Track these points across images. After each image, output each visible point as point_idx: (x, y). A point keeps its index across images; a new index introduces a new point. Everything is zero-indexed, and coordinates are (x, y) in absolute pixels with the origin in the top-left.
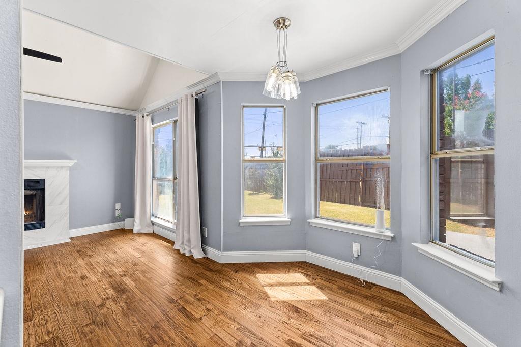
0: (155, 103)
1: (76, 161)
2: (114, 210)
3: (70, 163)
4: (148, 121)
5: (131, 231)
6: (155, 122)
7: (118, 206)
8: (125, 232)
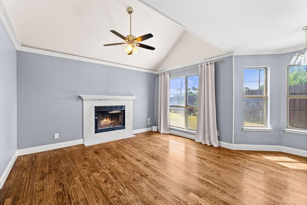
1: (137, 97)
2: (147, 121)
3: (134, 98)
4: (168, 76)
7: (149, 119)
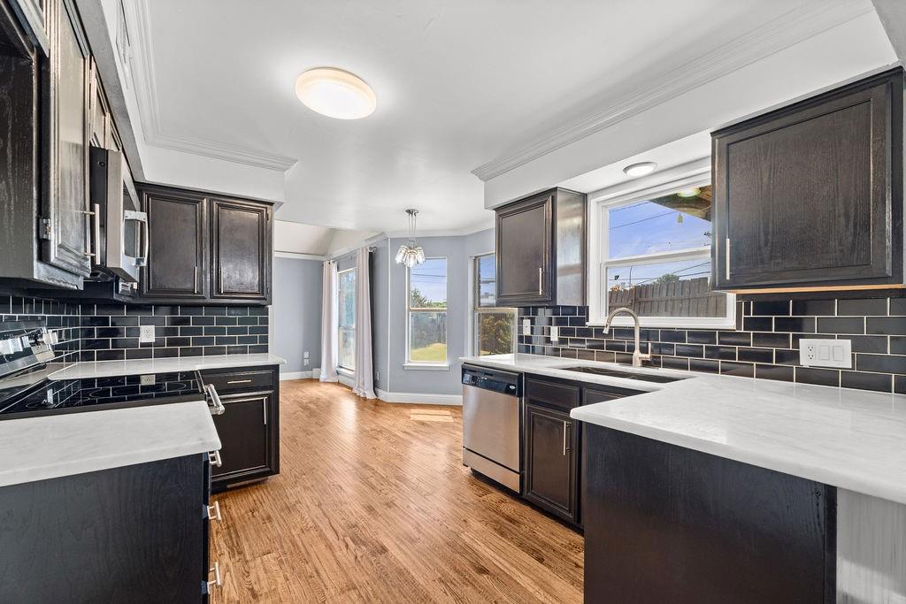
0: (339, 251)
2: (303, 359)
4: (334, 267)
5: (318, 380)
6: (340, 267)
7: (306, 355)
8: (313, 381)
